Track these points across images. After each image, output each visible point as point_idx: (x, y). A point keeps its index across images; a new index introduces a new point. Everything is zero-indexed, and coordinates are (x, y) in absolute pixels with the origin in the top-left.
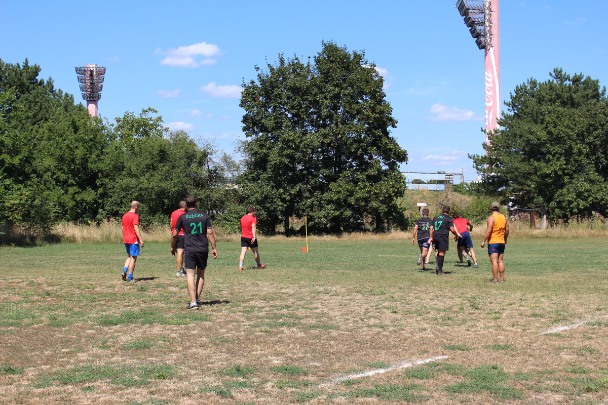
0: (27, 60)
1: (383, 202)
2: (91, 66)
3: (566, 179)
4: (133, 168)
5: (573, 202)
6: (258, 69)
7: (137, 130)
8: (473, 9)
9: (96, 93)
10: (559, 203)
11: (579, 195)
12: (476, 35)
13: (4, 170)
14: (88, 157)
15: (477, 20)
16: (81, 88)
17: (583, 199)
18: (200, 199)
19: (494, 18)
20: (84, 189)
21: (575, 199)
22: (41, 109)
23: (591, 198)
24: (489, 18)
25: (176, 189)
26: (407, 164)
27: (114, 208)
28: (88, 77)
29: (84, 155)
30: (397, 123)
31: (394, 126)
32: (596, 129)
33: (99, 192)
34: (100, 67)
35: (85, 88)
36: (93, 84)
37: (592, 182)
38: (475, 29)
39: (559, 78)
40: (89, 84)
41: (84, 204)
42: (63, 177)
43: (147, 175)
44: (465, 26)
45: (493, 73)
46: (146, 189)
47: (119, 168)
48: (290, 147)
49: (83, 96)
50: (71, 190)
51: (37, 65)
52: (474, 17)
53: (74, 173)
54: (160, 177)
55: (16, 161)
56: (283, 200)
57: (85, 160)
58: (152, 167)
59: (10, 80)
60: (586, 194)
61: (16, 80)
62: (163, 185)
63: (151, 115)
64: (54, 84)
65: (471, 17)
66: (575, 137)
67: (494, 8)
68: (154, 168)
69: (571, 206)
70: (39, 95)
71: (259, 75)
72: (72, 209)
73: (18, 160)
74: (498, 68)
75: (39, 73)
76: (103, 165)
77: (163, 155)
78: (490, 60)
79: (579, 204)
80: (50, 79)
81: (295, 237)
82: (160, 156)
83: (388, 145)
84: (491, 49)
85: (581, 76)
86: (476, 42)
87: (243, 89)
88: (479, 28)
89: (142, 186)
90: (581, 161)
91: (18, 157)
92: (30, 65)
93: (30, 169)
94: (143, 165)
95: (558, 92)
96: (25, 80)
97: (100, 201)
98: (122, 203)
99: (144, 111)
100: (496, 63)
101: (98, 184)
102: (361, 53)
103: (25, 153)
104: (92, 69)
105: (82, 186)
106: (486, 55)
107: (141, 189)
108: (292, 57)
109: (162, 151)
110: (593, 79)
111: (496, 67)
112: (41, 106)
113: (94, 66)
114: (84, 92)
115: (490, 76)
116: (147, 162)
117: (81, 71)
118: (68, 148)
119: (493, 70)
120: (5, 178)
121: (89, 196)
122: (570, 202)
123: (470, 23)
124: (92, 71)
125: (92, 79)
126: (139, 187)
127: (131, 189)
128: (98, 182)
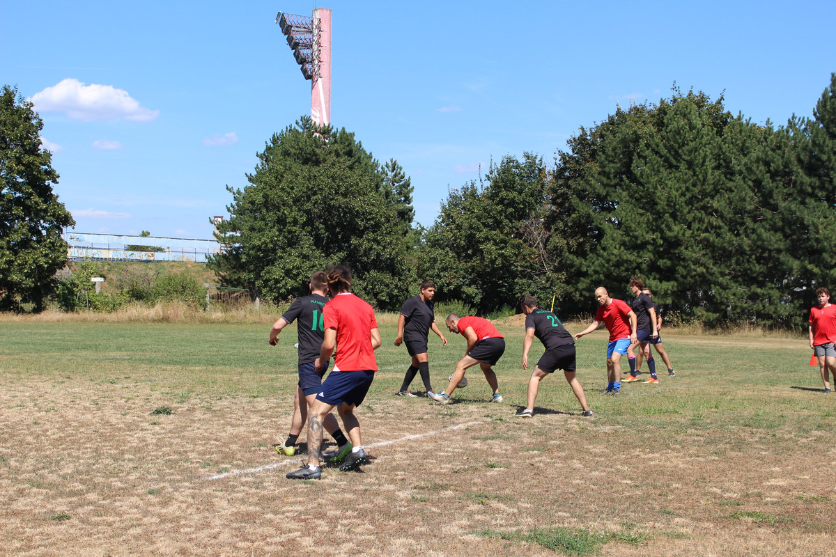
3: (279, 253)
5: (281, 280)
8: (297, 27)
10: (267, 281)
11: (288, 273)
12: (302, 61)
15: (301, 42)
17: (291, 278)
19: (325, 40)
21: (283, 278)
23: (300, 277)
24: (318, 40)
26: (73, 228)
30: (58, 177)
31: (55, 181)
32: (315, 194)
37: (305, 257)
38: (299, 53)
39: (307, 128)
44: (289, 48)
45: (320, 111)
52: (297, 36)
60: (295, 272)
65: (294, 36)
66: (291, 202)
67: (324, 27)
69: (278, 285)
74: (327, 105)
78: (318, 94)
79: (286, 284)
83: (39, 206)
84: (320, 80)
85: (329, 127)
86: (302, 69)
88: (304, 52)
90: (295, 232)
95: (301, 146)
100: (325, 99)
106: (313, 87)
110: (348, 131)
111: (326, 103)
115: (318, 115)
119: (321, 108)
122: (277, 281)
123: (295, 46)
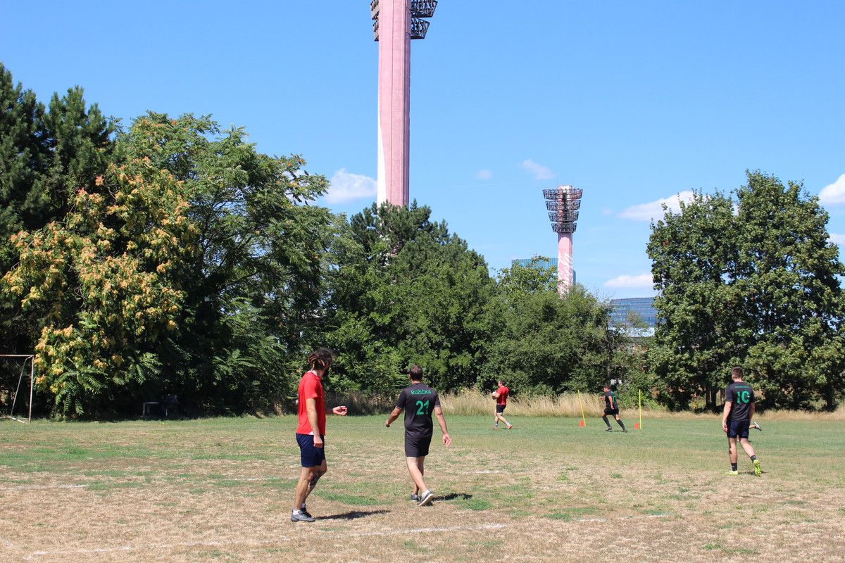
0: (415, 201)
1: (823, 371)
2: (563, 188)
4: (514, 329)
6: (665, 208)
7: (525, 282)
9: (570, 223)
13: (372, 330)
14: (465, 316)
16: (550, 217)
18: (595, 366)
20: (460, 352)
22: (426, 258)
25: (562, 354)
27: (492, 375)
28: (560, 202)
29: (459, 313)
33: (475, 356)
34: (575, 190)
35: (556, 216)
36: (566, 211)
40: (561, 211)
41: (460, 370)
42: (436, 338)
43: (529, 337)
46: (526, 353)
47: (498, 328)
48: (696, 302)
49: (553, 227)
50: (444, 353)
51: (427, 207)
53: (448, 333)
54: (542, 339)
55: (387, 320)
56: (690, 369)
57: (459, 320)
58: (534, 327)
59: (394, 225)
61: (401, 225)
62: (547, 348)
63: (539, 264)
64: (447, 228)
68: (538, 328)
70: (424, 242)
71: (666, 215)
72: (445, 375)
73: (388, 319)
75: (431, 215)
76: (481, 324)
77: (549, 313)
80: (444, 222)
81: (705, 415)
82: (545, 313)
87: (651, 232)
89: (522, 350)
91: (389, 316)
92: (418, 206)
93: (401, 329)
94: (524, 325)
96: (412, 224)
97: (478, 367)
98: (499, 368)
99: (534, 261)
101: (473, 346)
102: (798, 183)
103: (396, 311)
104: (564, 192)
105: (457, 349)
107: (521, 354)
108: (713, 193)
109: (548, 307)
112: (426, 255)
113: (568, 188)
114: (555, 222)
116: (530, 320)
117: (550, 195)
118: (441, 305)
120: (374, 339)
121: (464, 360)
124: (565, 195)
125: (565, 205)
126: (518, 350)
127: (509, 353)
128: (473, 345)
